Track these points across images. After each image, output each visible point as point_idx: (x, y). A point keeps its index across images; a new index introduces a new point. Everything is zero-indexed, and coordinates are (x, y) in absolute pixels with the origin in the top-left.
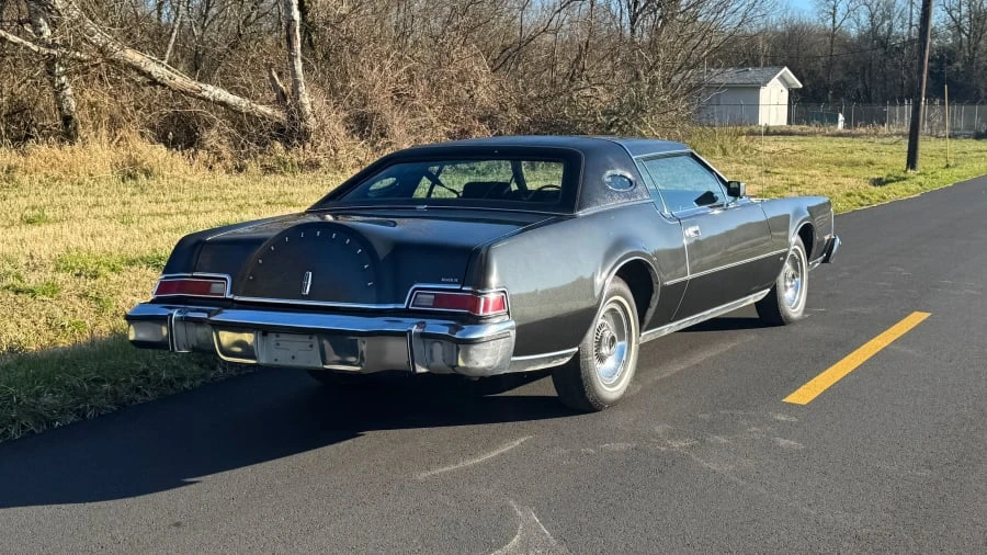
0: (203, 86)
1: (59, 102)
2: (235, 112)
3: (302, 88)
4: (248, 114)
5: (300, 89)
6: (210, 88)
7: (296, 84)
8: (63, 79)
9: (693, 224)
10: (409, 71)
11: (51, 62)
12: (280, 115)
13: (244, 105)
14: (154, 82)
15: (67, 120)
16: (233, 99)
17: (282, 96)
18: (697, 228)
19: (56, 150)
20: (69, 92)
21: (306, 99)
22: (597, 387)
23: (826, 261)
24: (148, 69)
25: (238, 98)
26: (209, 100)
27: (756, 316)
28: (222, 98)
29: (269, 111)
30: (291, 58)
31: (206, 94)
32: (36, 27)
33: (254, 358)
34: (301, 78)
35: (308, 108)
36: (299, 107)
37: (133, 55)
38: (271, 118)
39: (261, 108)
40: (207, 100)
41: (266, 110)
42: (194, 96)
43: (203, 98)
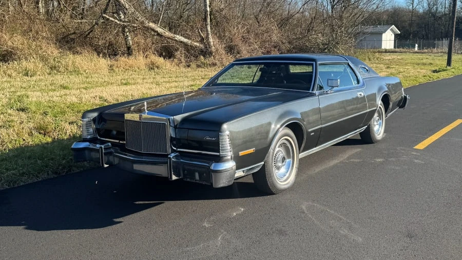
0: (175, 36)
1: (126, 42)
2: (186, 45)
3: (210, 36)
4: (191, 46)
6: (178, 36)
7: (208, 34)
8: (128, 33)
10: (247, 29)
11: (124, 28)
12: (202, 46)
13: (189, 43)
14: (159, 35)
15: (129, 48)
16: (185, 40)
17: (203, 39)
19: (127, 59)
20: (130, 38)
21: (211, 40)
24: (157, 30)
25: (187, 40)
28: (182, 40)
30: (206, 25)
31: (176, 39)
32: (119, 15)
34: (210, 33)
35: (212, 43)
36: (209, 43)
37: (152, 25)
38: (199, 47)
39: (195, 43)
40: (177, 41)
41: (198, 44)
42: (172, 40)
43: (175, 40)
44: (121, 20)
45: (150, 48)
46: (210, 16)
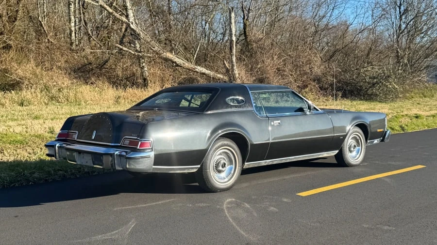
0: (196, 67)
1: (142, 73)
2: (208, 77)
3: (235, 67)
4: (213, 78)
5: (234, 68)
6: (199, 67)
7: (233, 66)
8: (144, 64)
9: (278, 120)
10: (284, 61)
11: (139, 58)
12: (226, 78)
13: (212, 74)
14: (177, 65)
15: (145, 80)
16: (207, 72)
17: (228, 70)
18: (279, 122)
19: (135, 91)
20: (146, 69)
21: (236, 72)
22: (212, 182)
23: (382, 141)
24: (175, 60)
25: (210, 72)
26: (198, 72)
27: (335, 162)
28: (203, 71)
29: (222, 77)
30: (232, 56)
31: (197, 70)
32: (135, 44)
33: (75, 162)
34: (235, 64)
35: (237, 75)
36: (234, 75)
37: (170, 55)
38: (222, 79)
39: (219, 75)
40: (197, 72)
41: (221, 76)
42: (192, 71)
43: (196, 72)
44: (137, 51)
45: (167, 80)
46: (236, 46)
